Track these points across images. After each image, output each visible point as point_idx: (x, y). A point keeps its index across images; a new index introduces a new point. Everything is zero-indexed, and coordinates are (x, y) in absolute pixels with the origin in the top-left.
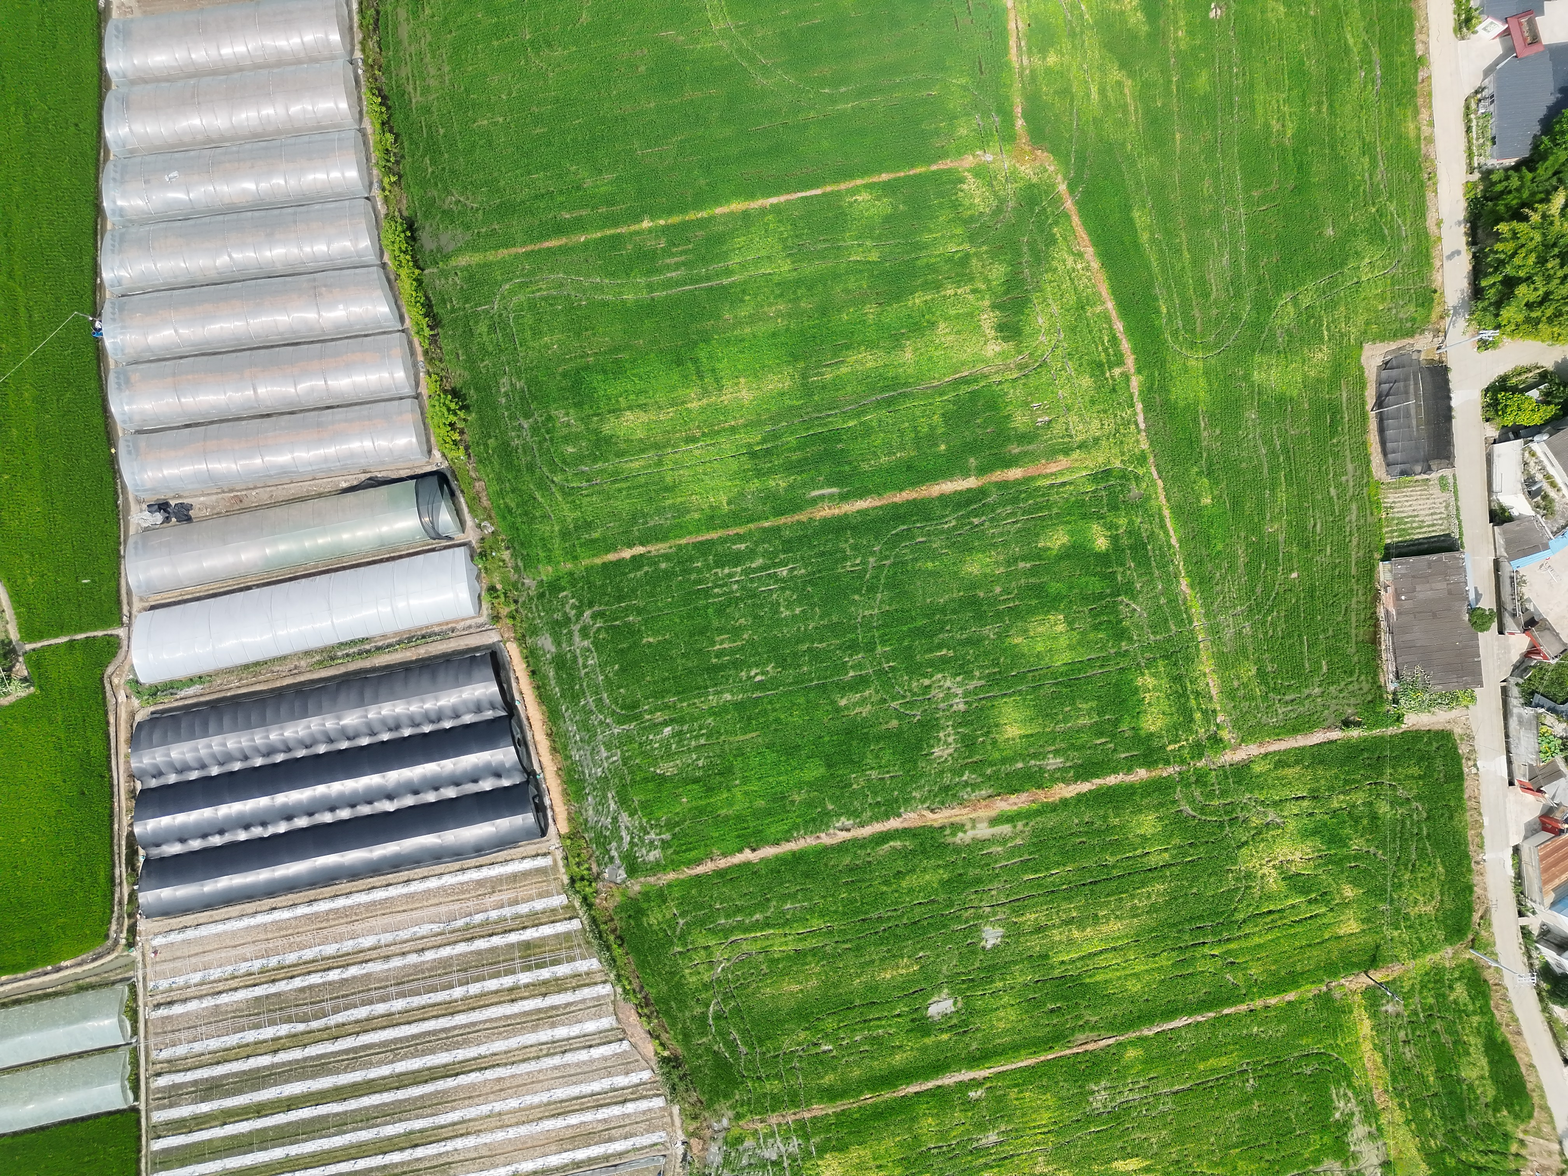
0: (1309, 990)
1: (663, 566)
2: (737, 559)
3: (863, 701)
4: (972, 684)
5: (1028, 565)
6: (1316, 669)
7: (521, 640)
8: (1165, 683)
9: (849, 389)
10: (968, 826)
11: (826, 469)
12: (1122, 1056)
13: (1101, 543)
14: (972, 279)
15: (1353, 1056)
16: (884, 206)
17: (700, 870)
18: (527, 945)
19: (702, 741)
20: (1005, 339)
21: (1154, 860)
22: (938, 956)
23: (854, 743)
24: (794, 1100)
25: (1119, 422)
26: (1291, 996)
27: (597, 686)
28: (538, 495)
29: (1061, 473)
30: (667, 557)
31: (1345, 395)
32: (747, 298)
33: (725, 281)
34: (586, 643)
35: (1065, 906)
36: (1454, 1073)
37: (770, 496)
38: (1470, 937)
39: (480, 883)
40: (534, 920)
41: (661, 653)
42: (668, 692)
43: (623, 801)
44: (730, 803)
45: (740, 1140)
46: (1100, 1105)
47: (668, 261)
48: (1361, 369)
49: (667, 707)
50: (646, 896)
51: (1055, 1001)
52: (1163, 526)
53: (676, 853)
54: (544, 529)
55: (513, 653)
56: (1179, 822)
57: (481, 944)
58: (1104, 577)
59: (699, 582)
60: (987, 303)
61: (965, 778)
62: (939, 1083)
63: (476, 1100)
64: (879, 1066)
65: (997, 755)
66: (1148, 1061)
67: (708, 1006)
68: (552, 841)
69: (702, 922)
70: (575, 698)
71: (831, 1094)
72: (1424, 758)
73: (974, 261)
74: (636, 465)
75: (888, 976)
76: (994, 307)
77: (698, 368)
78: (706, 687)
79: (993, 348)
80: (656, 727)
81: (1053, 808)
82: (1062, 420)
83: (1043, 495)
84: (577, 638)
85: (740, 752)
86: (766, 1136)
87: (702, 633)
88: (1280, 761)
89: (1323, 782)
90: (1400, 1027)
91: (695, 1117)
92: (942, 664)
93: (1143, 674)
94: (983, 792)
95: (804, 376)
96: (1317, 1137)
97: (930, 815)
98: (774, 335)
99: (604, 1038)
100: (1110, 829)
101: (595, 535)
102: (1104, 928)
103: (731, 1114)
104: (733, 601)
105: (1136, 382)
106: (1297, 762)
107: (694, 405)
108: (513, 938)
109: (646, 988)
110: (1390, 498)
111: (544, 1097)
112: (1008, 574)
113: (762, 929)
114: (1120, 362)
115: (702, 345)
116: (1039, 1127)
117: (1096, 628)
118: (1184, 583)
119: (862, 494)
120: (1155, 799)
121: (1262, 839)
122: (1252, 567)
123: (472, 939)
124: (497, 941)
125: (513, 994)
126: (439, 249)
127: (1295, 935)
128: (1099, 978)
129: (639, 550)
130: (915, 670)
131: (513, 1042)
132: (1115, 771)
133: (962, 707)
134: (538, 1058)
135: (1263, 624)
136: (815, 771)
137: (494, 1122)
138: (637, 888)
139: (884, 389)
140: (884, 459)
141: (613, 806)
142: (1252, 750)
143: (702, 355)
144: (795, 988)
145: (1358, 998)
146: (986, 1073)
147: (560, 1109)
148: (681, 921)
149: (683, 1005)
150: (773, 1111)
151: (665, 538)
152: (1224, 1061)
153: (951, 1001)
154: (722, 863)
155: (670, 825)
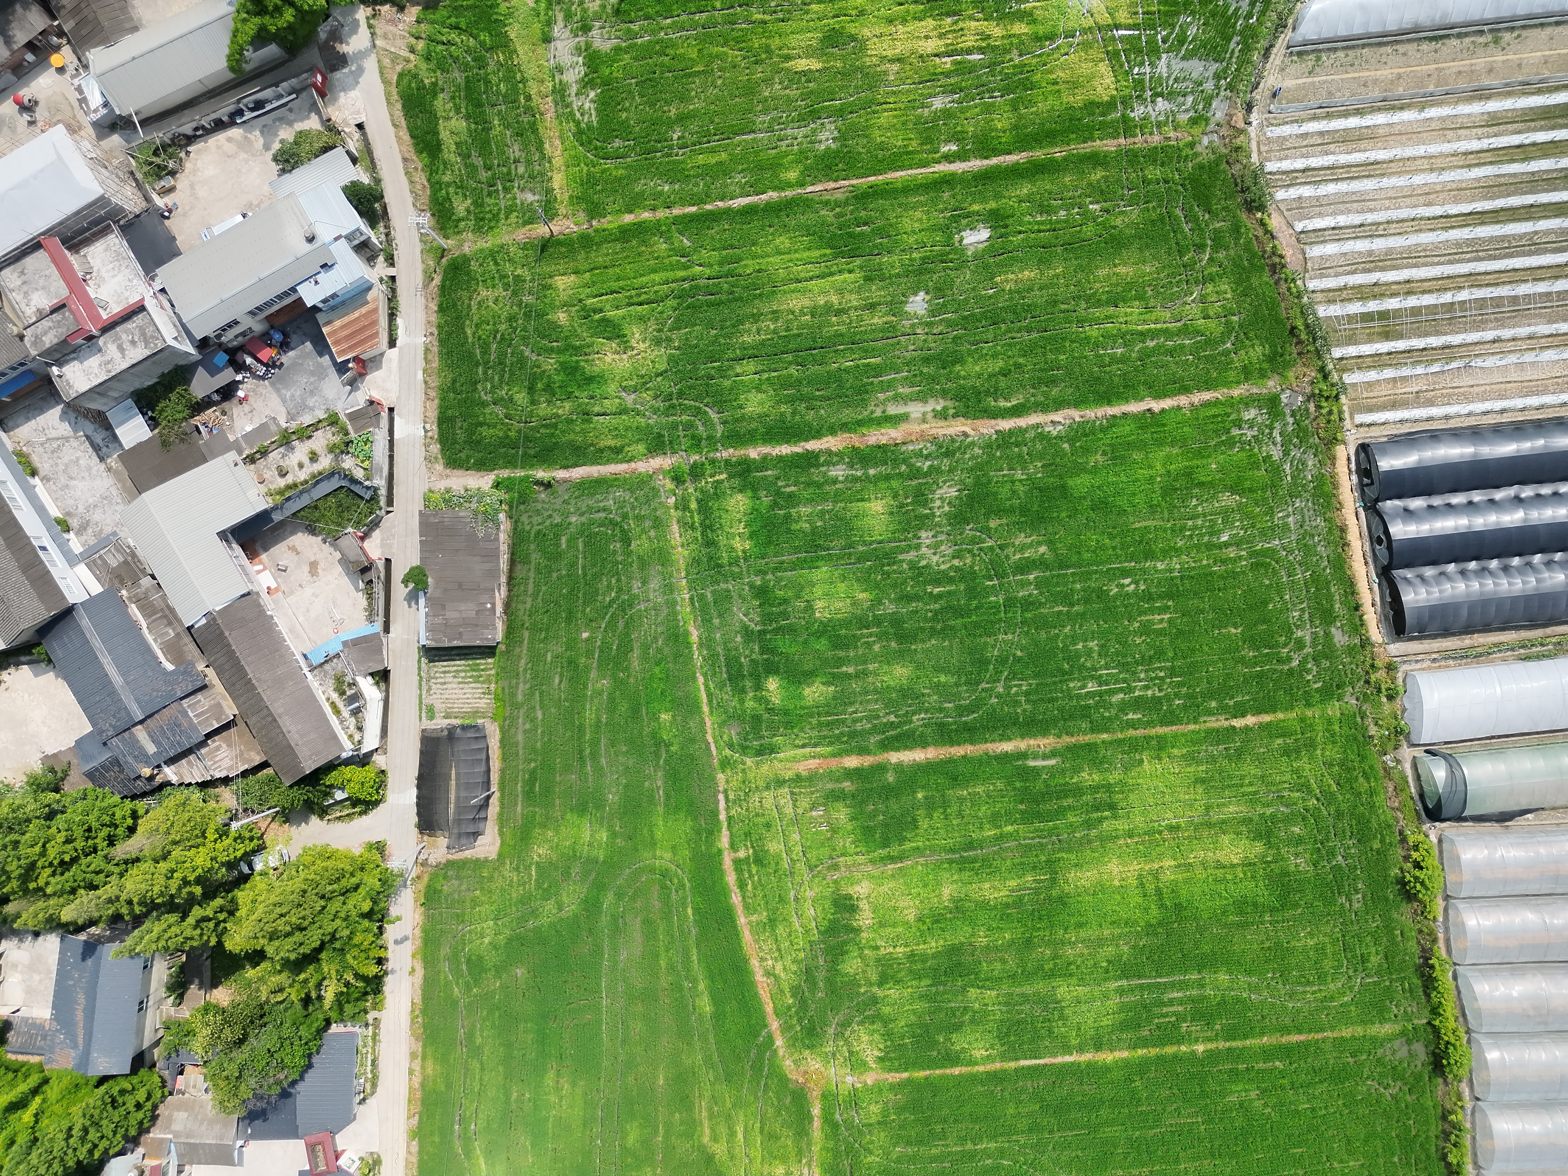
0: (609, 223)
1: (1214, 704)
2: (1138, 704)
3: (1023, 548)
4: (911, 556)
5: (844, 669)
6: (572, 540)
7: (1365, 643)
8: (722, 541)
9: (1008, 862)
10: (930, 416)
11: (1039, 785)
12: (802, 173)
13: (773, 684)
14: (878, 960)
15: (573, 153)
16: (960, 1042)
17: (1207, 396)
18: (1387, 336)
19: (1190, 523)
20: (849, 897)
21: (750, 366)
22: (974, 289)
23: (1035, 508)
24: (1132, 157)
25: (744, 804)
26: (628, 218)
27: (1292, 590)
28: (1334, 787)
29: (806, 758)
30: (1210, 713)
31: (519, 809)
32: (1105, 964)
33: (1124, 983)
34: (1300, 633)
35: (843, 329)
36: (473, 126)
37: (1097, 763)
38: (444, 260)
39: (1431, 403)
40: (1378, 361)
41: (1224, 616)
42: (1222, 577)
43: (1276, 470)
44: (1168, 460)
45: (1193, 121)
46: (828, 126)
47: (1180, 1009)
48: (501, 834)
49: (1224, 562)
50: (1263, 375)
51: (861, 234)
52: (710, 695)
53: (1228, 415)
54: (1333, 753)
55: (1375, 632)
56: (721, 401)
57: (1434, 341)
58: (773, 651)
59: (1180, 685)
60: (864, 935)
61: (928, 463)
62: (986, 162)
63: (1454, 186)
64: (1046, 184)
65: (895, 484)
66: (775, 166)
67: (1211, 259)
68: (1353, 438)
69: (1210, 342)
70: (1316, 579)
71: (1096, 160)
72: (474, 443)
73: (874, 978)
74: (1232, 809)
75: (1026, 273)
76: (857, 931)
77: (1161, 899)
78: (1182, 578)
79: (861, 889)
80: (1237, 543)
81: (845, 427)
82: (800, 811)
83: (825, 737)
84: (1308, 639)
85: (1153, 508)
86: (1166, 123)
87: (1180, 632)
88: (618, 453)
89: (578, 429)
90: (522, 177)
91: (1238, 149)
92: (940, 578)
93: (744, 552)
94: (911, 448)
95: (1053, 881)
96: (615, 75)
97: (968, 430)
98: (1080, 925)
99: (1320, 236)
100: (791, 400)
101: (1280, 741)
102: (807, 303)
103: (1198, 149)
104: (1145, 661)
105: (724, 841)
106: (601, 451)
107: (1169, 863)
108: (1401, 345)
109: (1272, 282)
110: (483, 703)
111: (1386, 182)
112: (865, 662)
113: (1149, 330)
114: (737, 862)
115: (1154, 922)
116: (891, 110)
117: (785, 601)
118: (694, 638)
119: (1005, 758)
120: (744, 427)
121: (642, 377)
122: (625, 648)
123: (1444, 348)
124: (1418, 343)
125: (1409, 288)
126: (1409, 1042)
127: (618, 279)
128: (816, 253)
129: (1237, 723)
130: (966, 576)
131: (1414, 239)
132: (780, 458)
133: (923, 534)
134: (1388, 222)
135: (620, 590)
136: (1080, 483)
137: (1439, 163)
138: (1271, 383)
139: (974, 860)
140: (980, 789)
141: (1287, 467)
142: (643, 467)
143: (1154, 911)
144: (1122, 270)
145: (562, 210)
146: (937, 168)
147: (1370, 169)
148: (1229, 345)
149: (1236, 263)
150: (1156, 148)
151: (1209, 732)
152: (701, 159)
153: (965, 242)
154: (1183, 400)
155: (1231, 443)
